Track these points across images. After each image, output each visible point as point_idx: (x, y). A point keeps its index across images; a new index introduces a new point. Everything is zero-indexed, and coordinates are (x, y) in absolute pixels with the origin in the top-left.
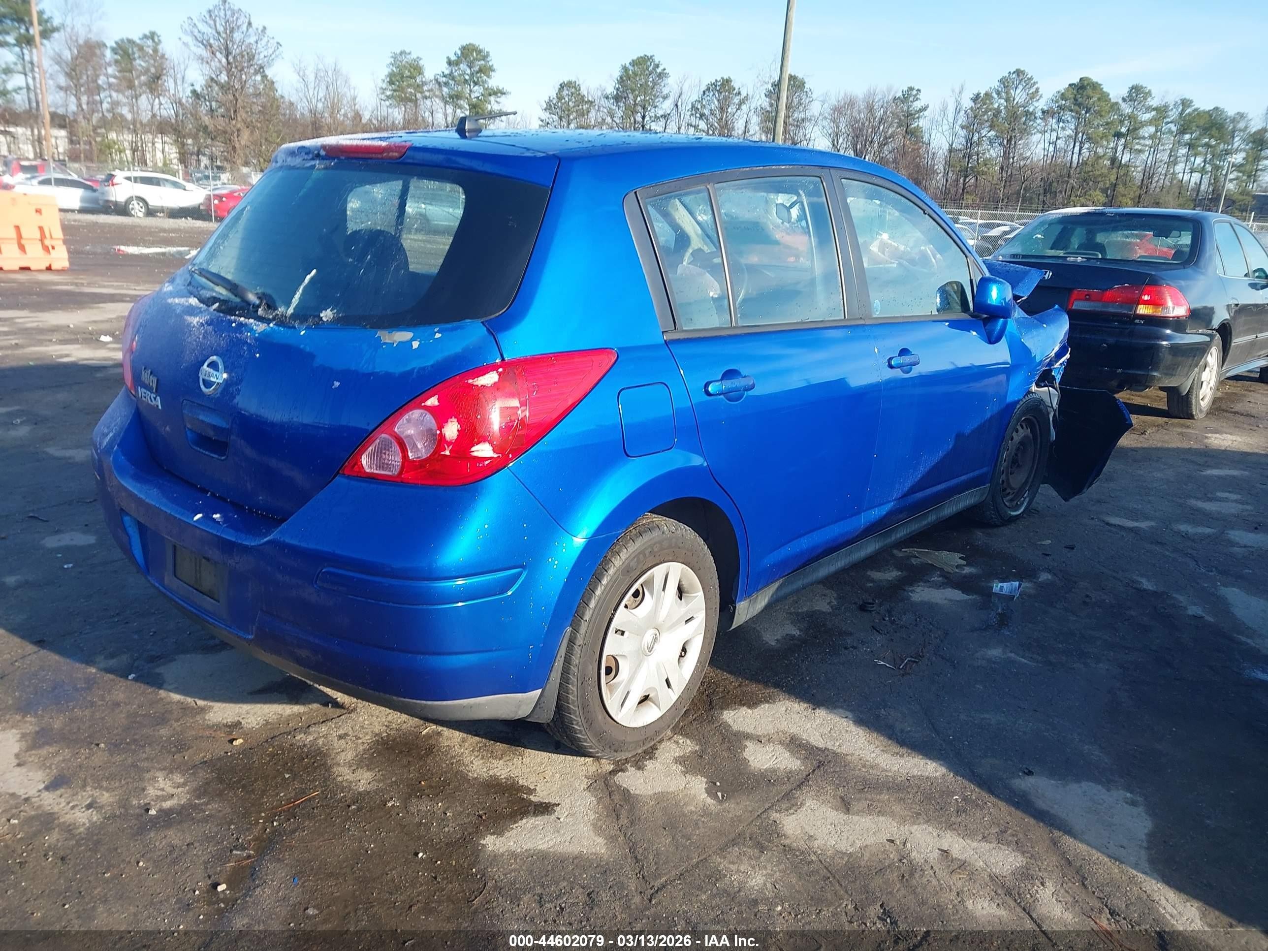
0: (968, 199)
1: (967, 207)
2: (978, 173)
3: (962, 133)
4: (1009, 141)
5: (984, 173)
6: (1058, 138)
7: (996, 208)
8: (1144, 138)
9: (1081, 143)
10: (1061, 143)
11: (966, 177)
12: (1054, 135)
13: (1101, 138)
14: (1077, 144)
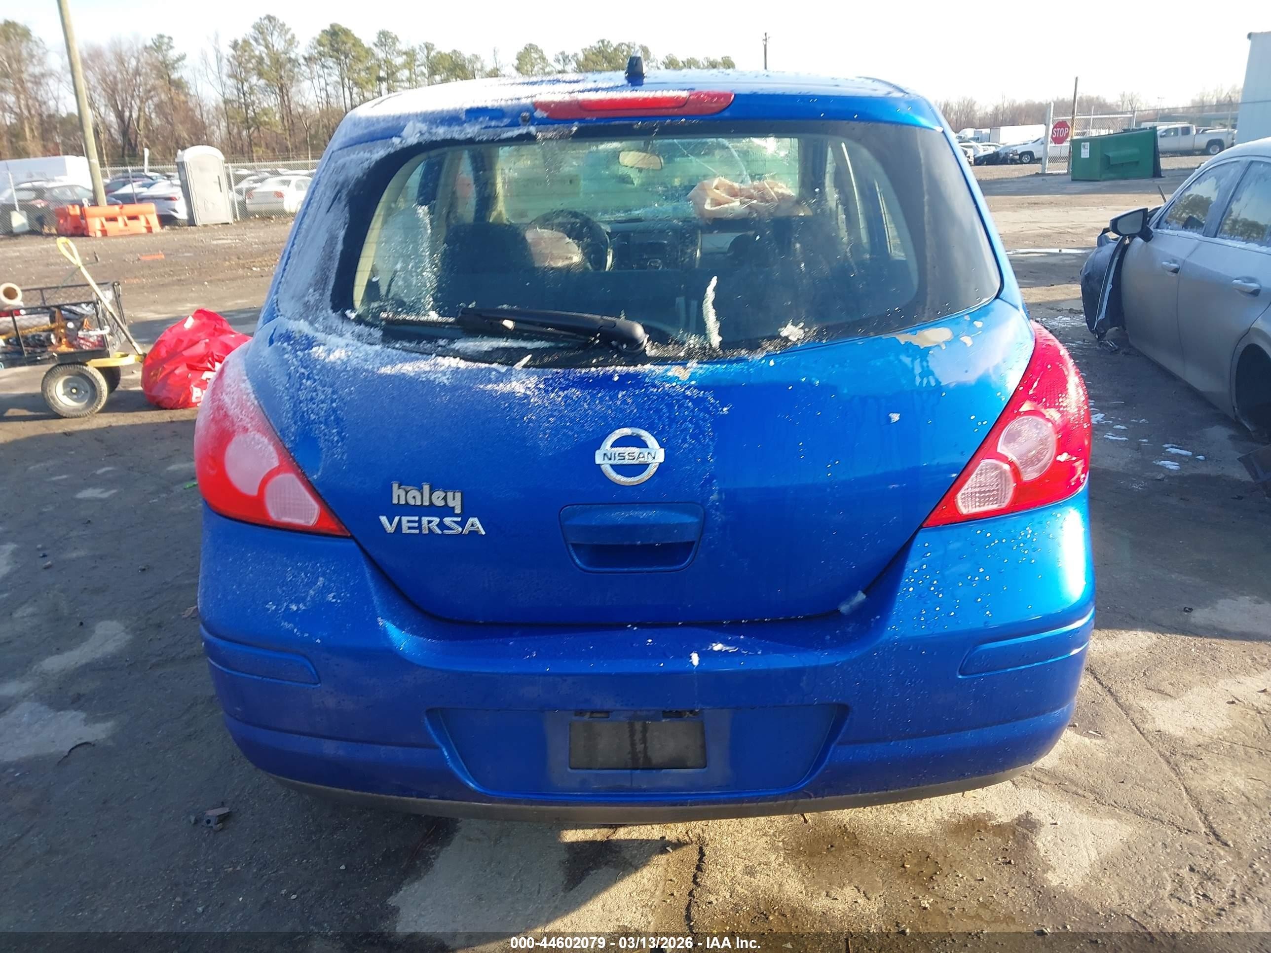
0: (259, 151)
1: (259, 160)
2: (261, 123)
3: (231, 82)
4: (281, 90)
5: (266, 123)
6: (327, 84)
7: (288, 159)
8: (402, 81)
9: (349, 88)
10: (330, 89)
11: (249, 128)
12: (322, 81)
13: (367, 83)
14: (346, 89)
